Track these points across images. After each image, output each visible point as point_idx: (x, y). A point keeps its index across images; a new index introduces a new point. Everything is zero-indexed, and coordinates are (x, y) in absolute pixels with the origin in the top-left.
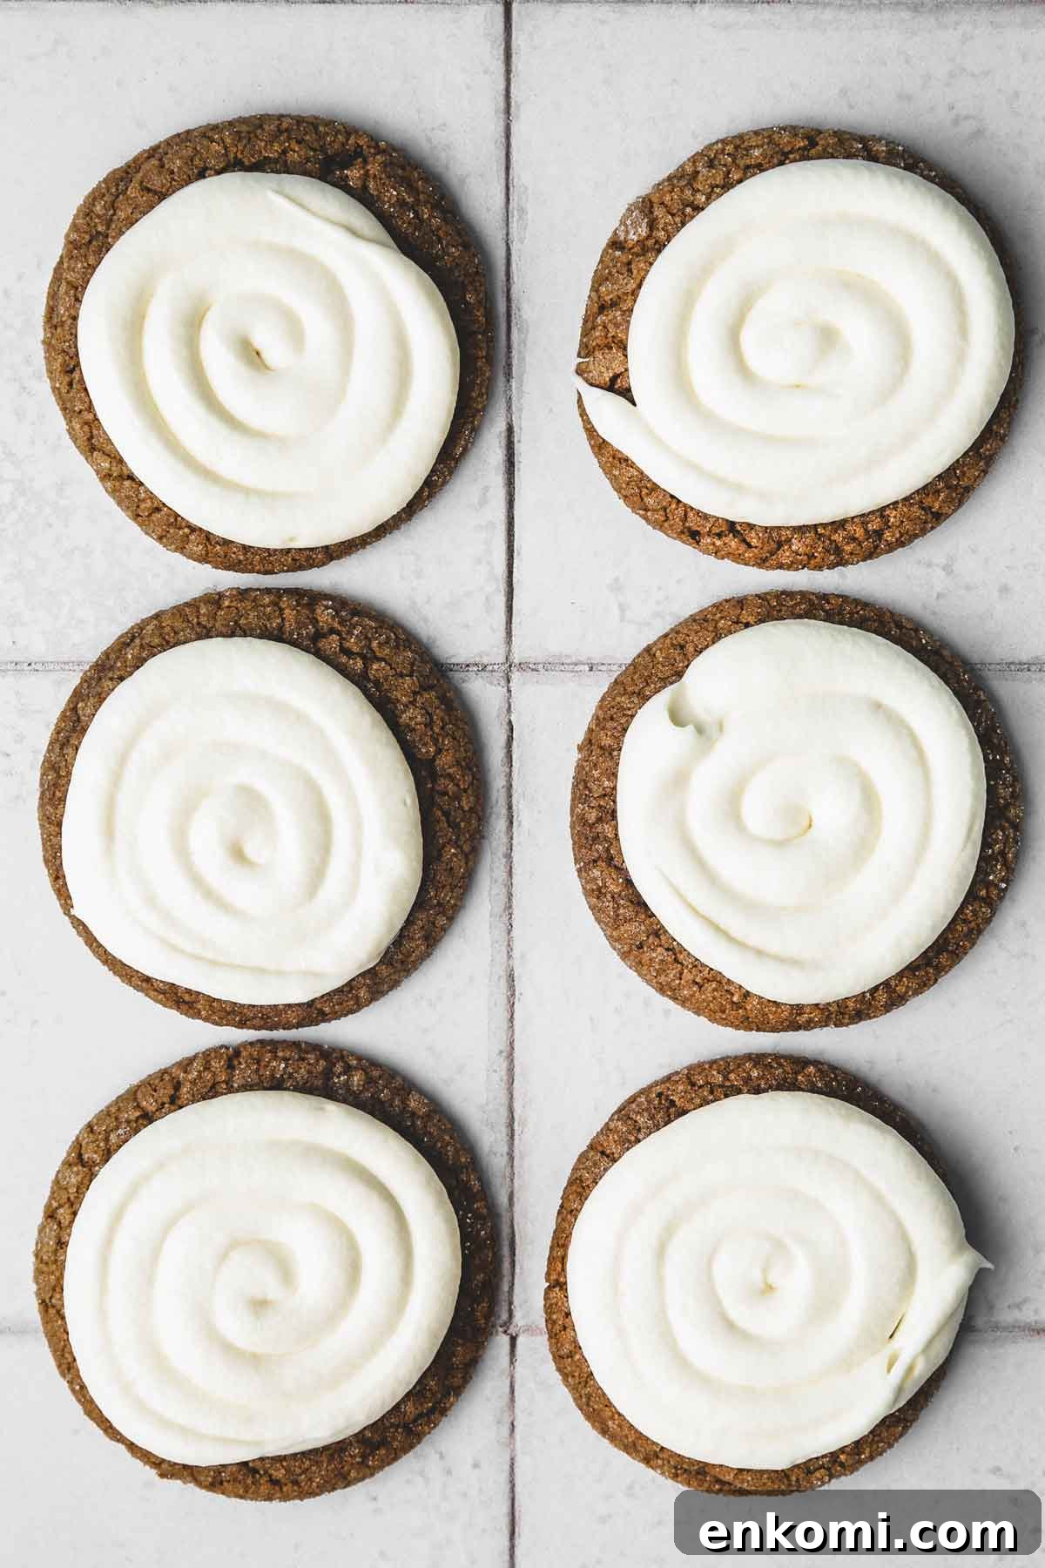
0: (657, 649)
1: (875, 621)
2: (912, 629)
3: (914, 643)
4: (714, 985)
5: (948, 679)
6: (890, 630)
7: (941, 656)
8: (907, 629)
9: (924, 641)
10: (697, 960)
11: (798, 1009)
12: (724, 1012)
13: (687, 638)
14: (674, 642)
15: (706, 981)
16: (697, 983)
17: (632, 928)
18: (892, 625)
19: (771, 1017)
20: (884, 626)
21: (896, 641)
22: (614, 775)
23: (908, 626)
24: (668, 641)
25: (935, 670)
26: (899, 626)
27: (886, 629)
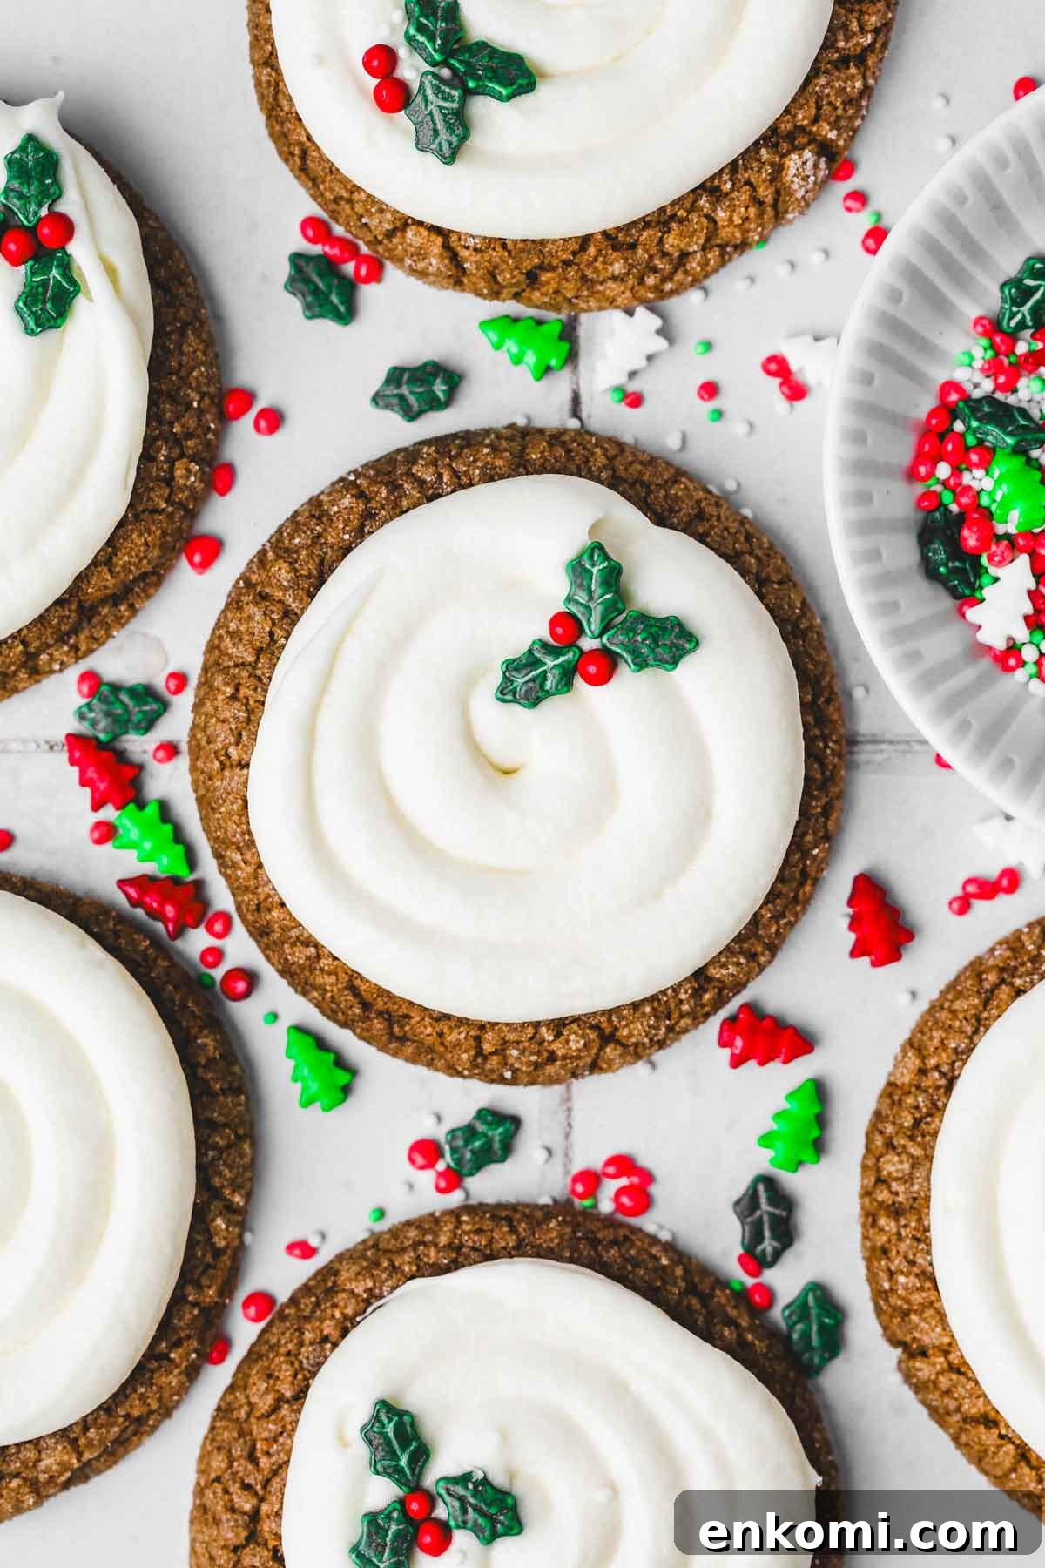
0: (684, 483)
1: (823, 773)
2: (827, 830)
3: (809, 838)
4: (242, 715)
5: (773, 902)
6: (817, 798)
7: (802, 884)
8: (825, 823)
9: (816, 852)
10: (270, 678)
11: (249, 844)
12: (209, 742)
13: (715, 519)
14: (703, 504)
15: (244, 701)
16: (237, 690)
17: (284, 574)
18: (824, 800)
19: (223, 809)
20: (819, 788)
21: (804, 812)
22: (490, 476)
23: (829, 823)
24: (701, 494)
25: (781, 878)
26: (827, 812)
27: (815, 793)
